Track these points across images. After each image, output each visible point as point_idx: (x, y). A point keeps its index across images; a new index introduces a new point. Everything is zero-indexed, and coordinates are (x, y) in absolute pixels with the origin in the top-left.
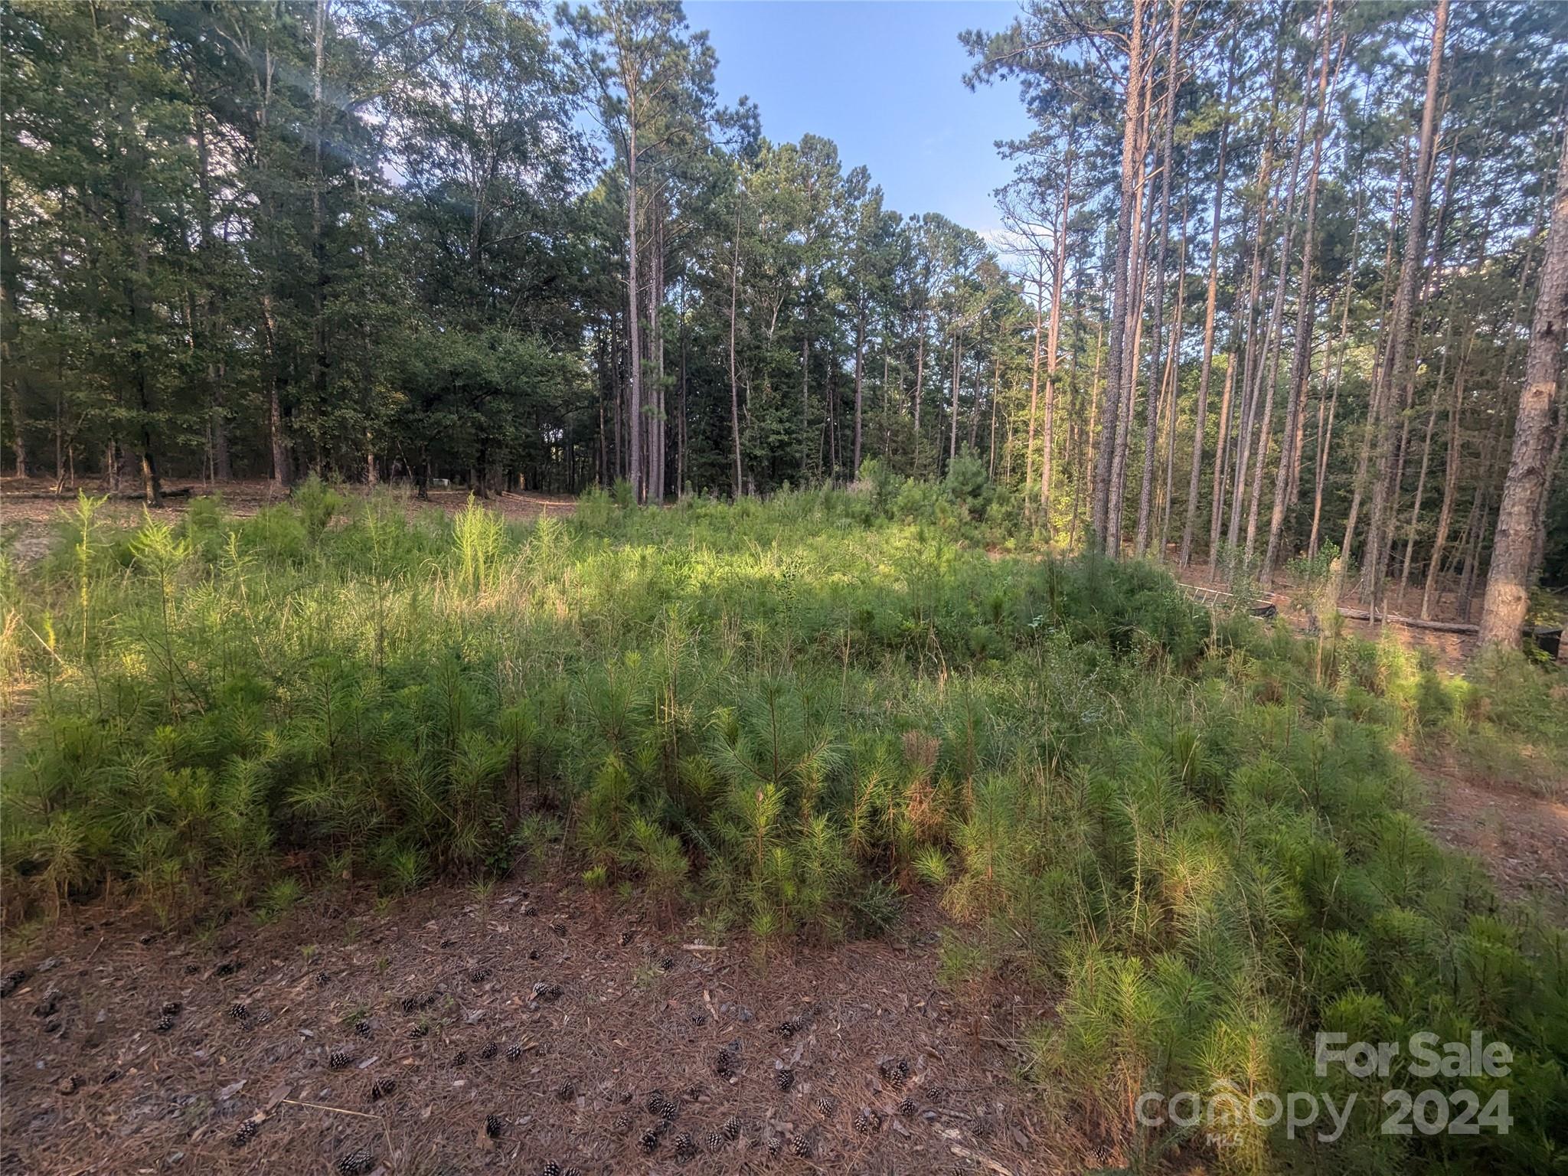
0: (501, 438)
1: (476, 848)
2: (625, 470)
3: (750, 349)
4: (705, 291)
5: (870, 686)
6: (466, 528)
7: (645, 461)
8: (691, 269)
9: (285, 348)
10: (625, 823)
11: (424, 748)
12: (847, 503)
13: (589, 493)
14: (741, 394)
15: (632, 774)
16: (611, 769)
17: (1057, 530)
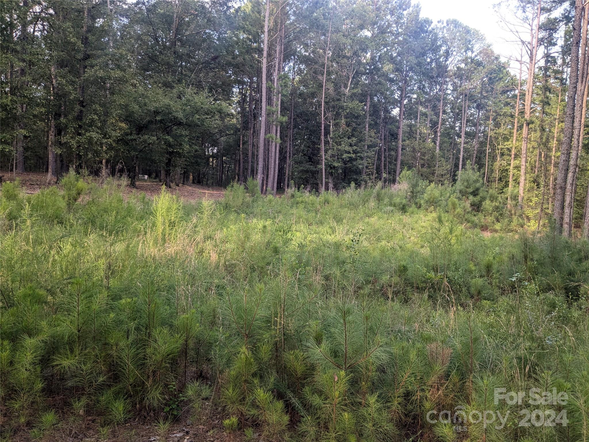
0: (181, 151)
1: (158, 400)
2: (254, 173)
3: (333, 101)
4: (307, 65)
5: (405, 312)
6: (159, 205)
7: (266, 168)
8: (300, 52)
9: (61, 95)
10: (251, 391)
11: (131, 338)
12: (391, 197)
13: (233, 186)
14: (327, 128)
15: (255, 359)
16: (243, 356)
17: (529, 219)
